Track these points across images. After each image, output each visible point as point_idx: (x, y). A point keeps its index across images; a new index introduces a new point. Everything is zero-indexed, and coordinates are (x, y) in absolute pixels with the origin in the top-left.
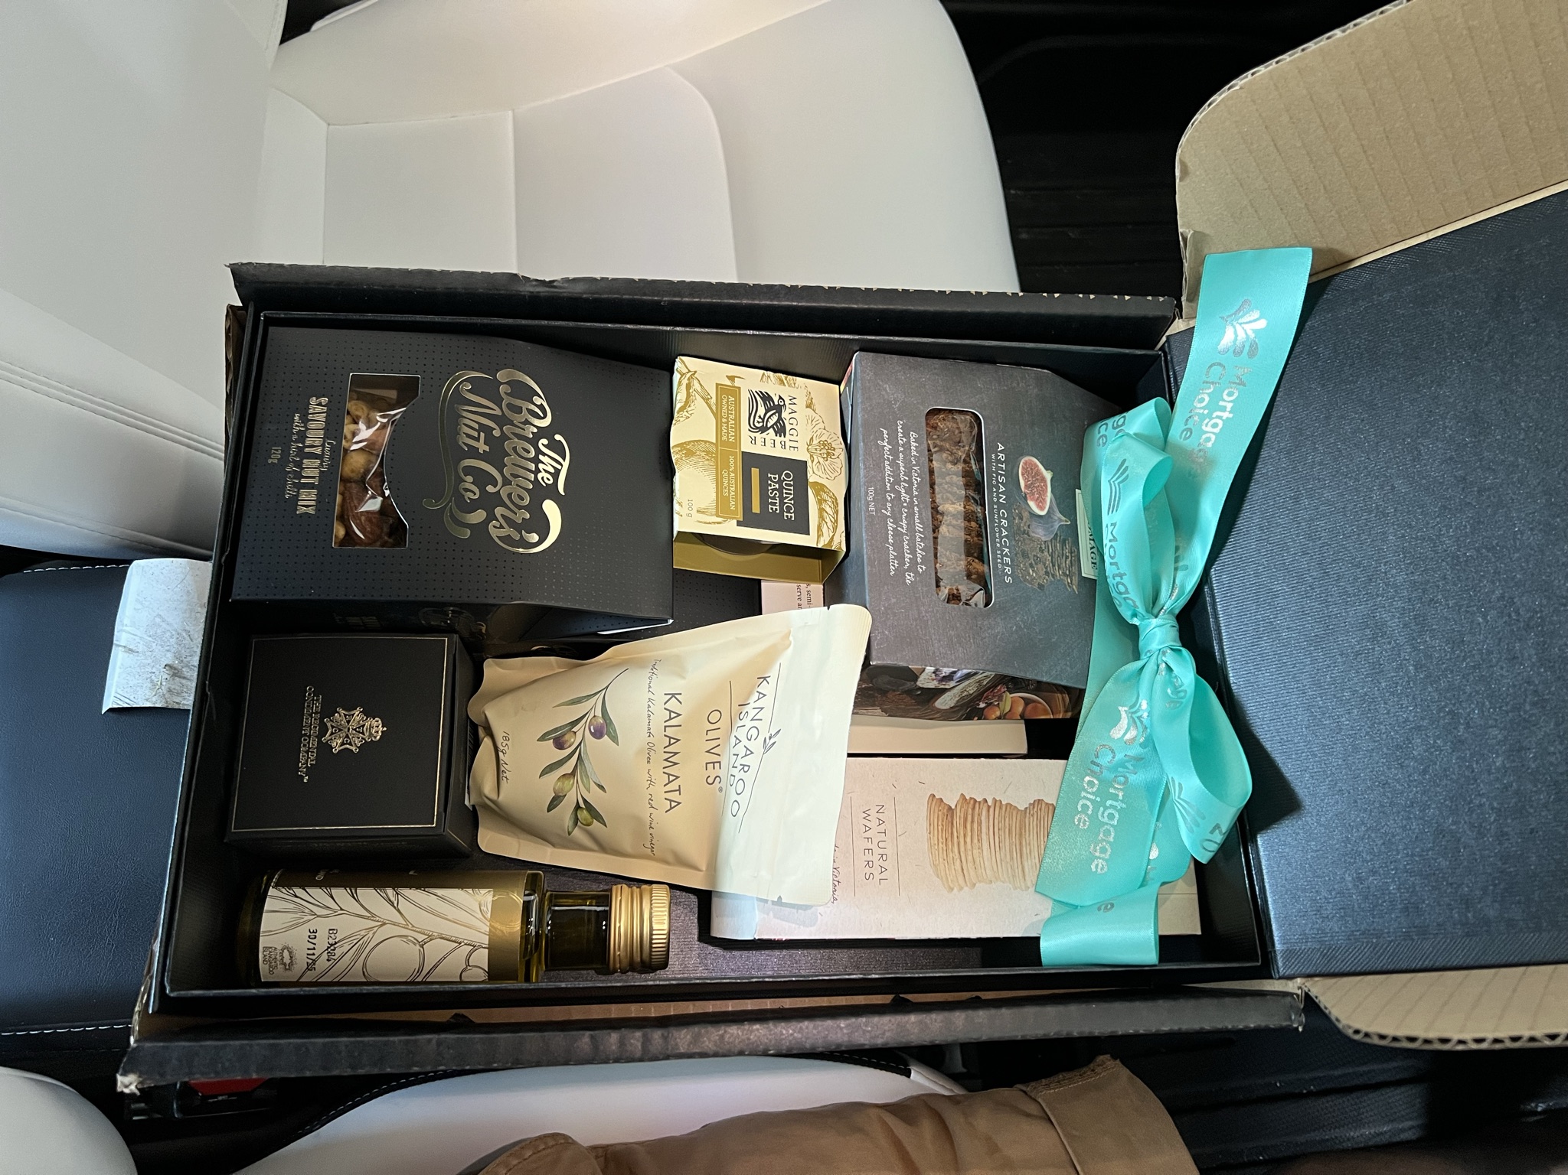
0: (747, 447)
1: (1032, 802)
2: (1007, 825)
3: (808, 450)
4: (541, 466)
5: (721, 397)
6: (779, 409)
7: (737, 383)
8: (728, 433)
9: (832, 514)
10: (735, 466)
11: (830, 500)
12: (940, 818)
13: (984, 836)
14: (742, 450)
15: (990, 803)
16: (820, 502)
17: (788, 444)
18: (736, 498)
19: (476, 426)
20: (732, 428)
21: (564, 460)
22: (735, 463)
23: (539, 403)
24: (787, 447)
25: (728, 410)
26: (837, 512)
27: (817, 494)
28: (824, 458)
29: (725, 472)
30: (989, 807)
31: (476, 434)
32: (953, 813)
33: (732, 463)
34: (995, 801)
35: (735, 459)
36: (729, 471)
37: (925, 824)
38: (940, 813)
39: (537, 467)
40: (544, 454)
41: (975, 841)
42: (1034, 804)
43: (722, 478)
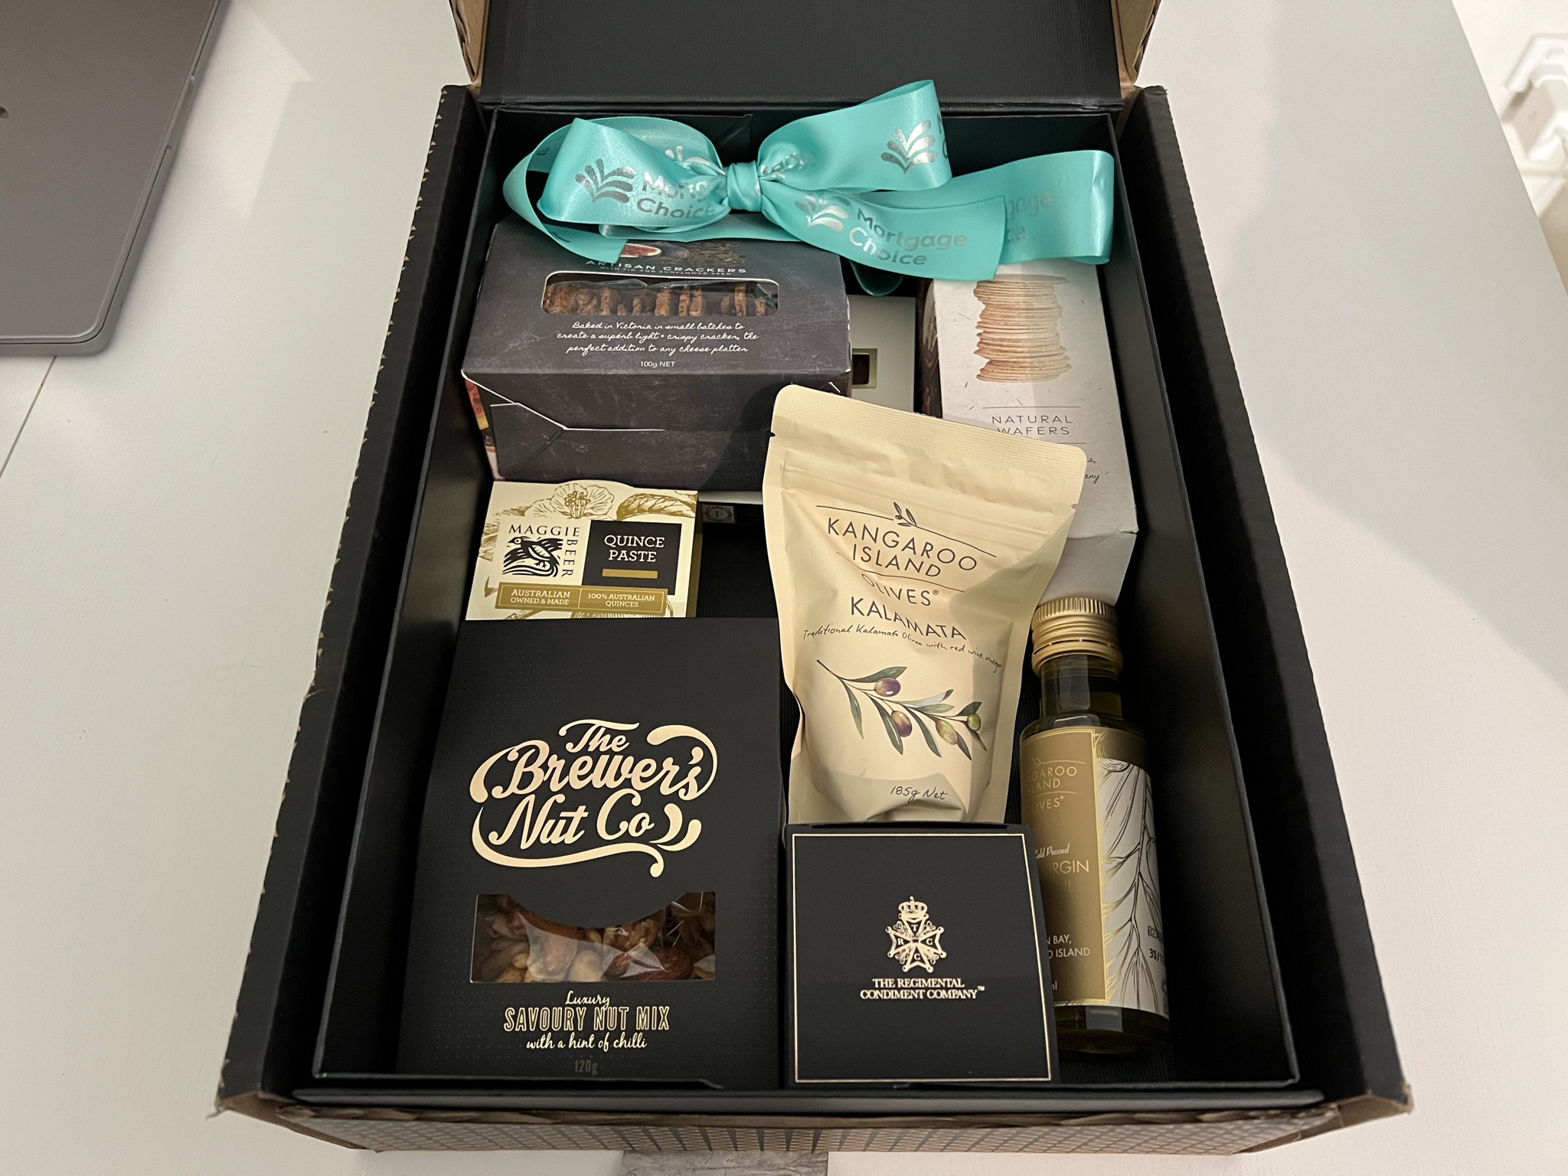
0: (577, 579)
1: (977, 298)
2: (1001, 319)
3: (577, 518)
4: (603, 749)
5: (512, 603)
6: (526, 545)
7: (494, 585)
8: (559, 598)
9: (655, 501)
10: (601, 593)
11: (638, 501)
12: (999, 371)
13: (1014, 337)
14: (580, 584)
15: (981, 331)
16: (641, 511)
17: (570, 536)
18: (641, 594)
19: (551, 822)
20: (552, 594)
21: (593, 725)
22: (597, 593)
23: (517, 755)
24: (575, 538)
25: (530, 597)
26: (653, 496)
27: (632, 513)
28: (587, 503)
29: (608, 603)
30: (985, 332)
31: (562, 823)
32: (995, 361)
33: (596, 596)
34: (977, 327)
35: (591, 592)
36: (608, 599)
37: (1008, 384)
38: (995, 371)
39: (605, 753)
40: (587, 746)
41: (1019, 344)
42: (979, 297)
43: (616, 607)
